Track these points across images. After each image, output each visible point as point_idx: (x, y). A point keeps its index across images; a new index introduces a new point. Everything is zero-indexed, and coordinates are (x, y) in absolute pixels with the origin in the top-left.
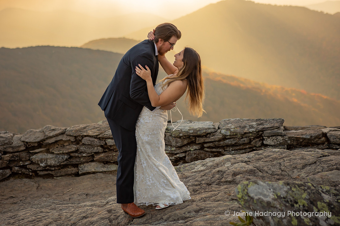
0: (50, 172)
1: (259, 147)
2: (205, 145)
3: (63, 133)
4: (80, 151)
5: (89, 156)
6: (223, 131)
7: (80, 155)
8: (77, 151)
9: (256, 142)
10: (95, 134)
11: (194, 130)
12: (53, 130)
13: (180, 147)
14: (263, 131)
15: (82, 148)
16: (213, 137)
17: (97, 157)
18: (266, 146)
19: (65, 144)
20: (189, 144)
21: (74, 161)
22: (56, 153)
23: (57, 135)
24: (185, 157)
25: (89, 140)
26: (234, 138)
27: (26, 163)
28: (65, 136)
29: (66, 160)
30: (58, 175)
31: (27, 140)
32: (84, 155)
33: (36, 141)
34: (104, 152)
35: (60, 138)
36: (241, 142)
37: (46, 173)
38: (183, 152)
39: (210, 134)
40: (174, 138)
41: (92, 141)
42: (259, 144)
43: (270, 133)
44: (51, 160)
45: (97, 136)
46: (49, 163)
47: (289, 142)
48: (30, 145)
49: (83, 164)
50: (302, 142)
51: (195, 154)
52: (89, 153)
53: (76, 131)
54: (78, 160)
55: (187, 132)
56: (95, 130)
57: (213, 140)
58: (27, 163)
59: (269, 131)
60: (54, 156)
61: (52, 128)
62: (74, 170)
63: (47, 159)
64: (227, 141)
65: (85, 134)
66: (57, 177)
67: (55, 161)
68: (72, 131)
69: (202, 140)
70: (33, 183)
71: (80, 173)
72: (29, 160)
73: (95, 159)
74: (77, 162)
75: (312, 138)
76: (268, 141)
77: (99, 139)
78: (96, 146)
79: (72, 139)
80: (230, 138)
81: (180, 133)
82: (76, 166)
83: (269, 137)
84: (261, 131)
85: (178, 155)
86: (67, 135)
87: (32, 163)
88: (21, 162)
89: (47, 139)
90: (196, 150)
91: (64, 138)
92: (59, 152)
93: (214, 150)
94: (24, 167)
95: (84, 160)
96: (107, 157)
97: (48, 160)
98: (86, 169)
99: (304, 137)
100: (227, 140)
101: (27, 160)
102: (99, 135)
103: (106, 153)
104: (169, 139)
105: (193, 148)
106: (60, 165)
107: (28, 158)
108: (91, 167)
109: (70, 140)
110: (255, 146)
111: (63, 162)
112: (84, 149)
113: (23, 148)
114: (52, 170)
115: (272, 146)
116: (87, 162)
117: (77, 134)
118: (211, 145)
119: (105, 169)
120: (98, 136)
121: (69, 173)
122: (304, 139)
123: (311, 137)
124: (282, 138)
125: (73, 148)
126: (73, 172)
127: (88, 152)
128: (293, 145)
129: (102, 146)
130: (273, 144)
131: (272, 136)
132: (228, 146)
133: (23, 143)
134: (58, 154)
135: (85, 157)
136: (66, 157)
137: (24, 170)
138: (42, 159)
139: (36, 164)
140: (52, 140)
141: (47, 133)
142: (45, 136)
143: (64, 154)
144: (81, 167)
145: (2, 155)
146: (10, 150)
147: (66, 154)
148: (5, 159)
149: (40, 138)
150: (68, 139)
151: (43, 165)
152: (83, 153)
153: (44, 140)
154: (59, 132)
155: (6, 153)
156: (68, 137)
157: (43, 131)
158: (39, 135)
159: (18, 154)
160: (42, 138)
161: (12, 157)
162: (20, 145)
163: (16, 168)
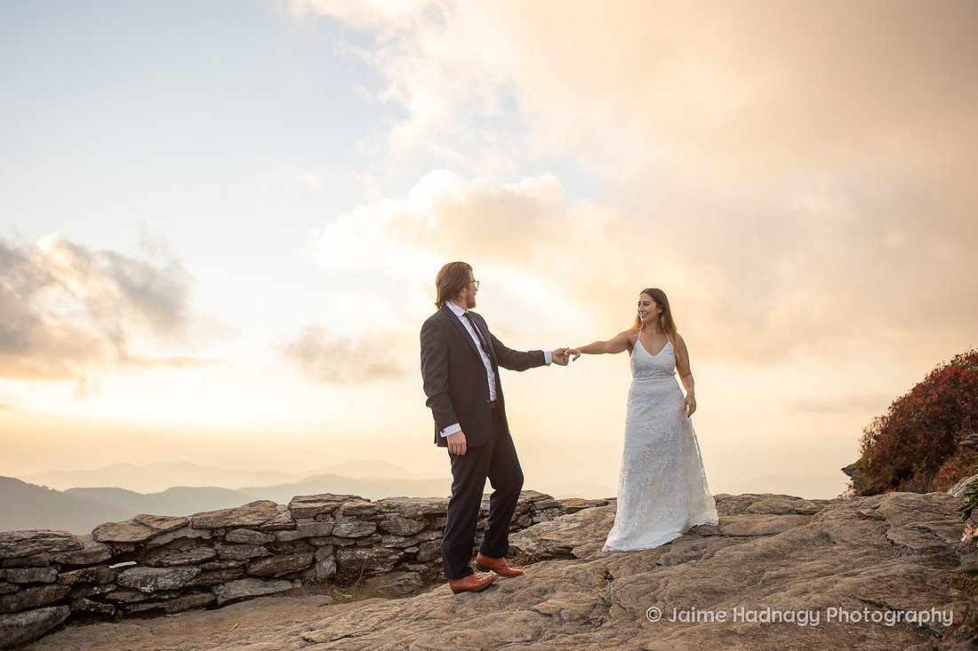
0: (159, 605)
3: (185, 525)
4: (224, 556)
5: (239, 567)
7: (223, 566)
8: (217, 557)
10: (256, 523)
11: (436, 504)
13: (413, 535)
15: (229, 552)
17: (255, 568)
19: (183, 548)
20: (427, 529)
21: (210, 578)
22: (176, 562)
23: (177, 529)
24: (418, 552)
25: (246, 535)
27: (107, 590)
28: (190, 529)
29: (198, 575)
30: (176, 609)
31: (116, 539)
32: (231, 564)
33: (134, 540)
34: (270, 557)
35: (181, 534)
37: (152, 606)
40: (406, 520)
41: (252, 535)
44: (167, 579)
45: (259, 525)
46: (161, 585)
48: (119, 549)
49: (223, 584)
52: (241, 560)
53: (217, 518)
54: (218, 576)
56: (254, 516)
58: (110, 589)
60: (171, 569)
62: (207, 597)
63: (158, 576)
65: (237, 523)
66: (173, 613)
67: (175, 580)
68: (207, 518)
71: (221, 600)
72: (114, 581)
73: (252, 571)
74: (215, 579)
77: (262, 531)
78: (256, 545)
79: (206, 535)
81: (418, 510)
82: (207, 588)
83: (542, 510)
84: (530, 502)
85: (408, 551)
86: (195, 528)
87: (121, 588)
88: (95, 588)
89: (156, 536)
90: (438, 538)
91: (191, 534)
92: (181, 562)
94: (102, 597)
95: (229, 576)
96: (277, 564)
97: (159, 579)
98: (233, 592)
101: (108, 584)
102: (262, 524)
103: (273, 559)
104: (397, 522)
105: (433, 536)
106: (184, 587)
107: (112, 579)
108: (242, 588)
109: (200, 538)
111: (191, 579)
112: (233, 552)
113: (106, 556)
114: (165, 599)
116: (232, 580)
117: (220, 524)
119: (269, 590)
120: (262, 526)
121: (199, 602)
125: (208, 553)
127: (239, 558)
129: (266, 544)
131: (546, 508)
133: (105, 547)
134: (177, 565)
135: (233, 568)
136: (196, 570)
137: (101, 605)
138: (146, 577)
139: (129, 589)
140: (167, 539)
141: (155, 525)
142: (152, 529)
143: (190, 564)
144: (222, 590)
145: (59, 572)
146: (80, 561)
147: (196, 564)
148: (68, 580)
149: (143, 534)
150: (198, 535)
151: (147, 589)
152: (229, 560)
153: (150, 539)
154: (178, 522)
155: (66, 567)
156: (196, 531)
157: (138, 522)
158: (137, 529)
159: (95, 568)
160: (149, 534)
161: (82, 576)
162: (100, 549)
163: (87, 601)
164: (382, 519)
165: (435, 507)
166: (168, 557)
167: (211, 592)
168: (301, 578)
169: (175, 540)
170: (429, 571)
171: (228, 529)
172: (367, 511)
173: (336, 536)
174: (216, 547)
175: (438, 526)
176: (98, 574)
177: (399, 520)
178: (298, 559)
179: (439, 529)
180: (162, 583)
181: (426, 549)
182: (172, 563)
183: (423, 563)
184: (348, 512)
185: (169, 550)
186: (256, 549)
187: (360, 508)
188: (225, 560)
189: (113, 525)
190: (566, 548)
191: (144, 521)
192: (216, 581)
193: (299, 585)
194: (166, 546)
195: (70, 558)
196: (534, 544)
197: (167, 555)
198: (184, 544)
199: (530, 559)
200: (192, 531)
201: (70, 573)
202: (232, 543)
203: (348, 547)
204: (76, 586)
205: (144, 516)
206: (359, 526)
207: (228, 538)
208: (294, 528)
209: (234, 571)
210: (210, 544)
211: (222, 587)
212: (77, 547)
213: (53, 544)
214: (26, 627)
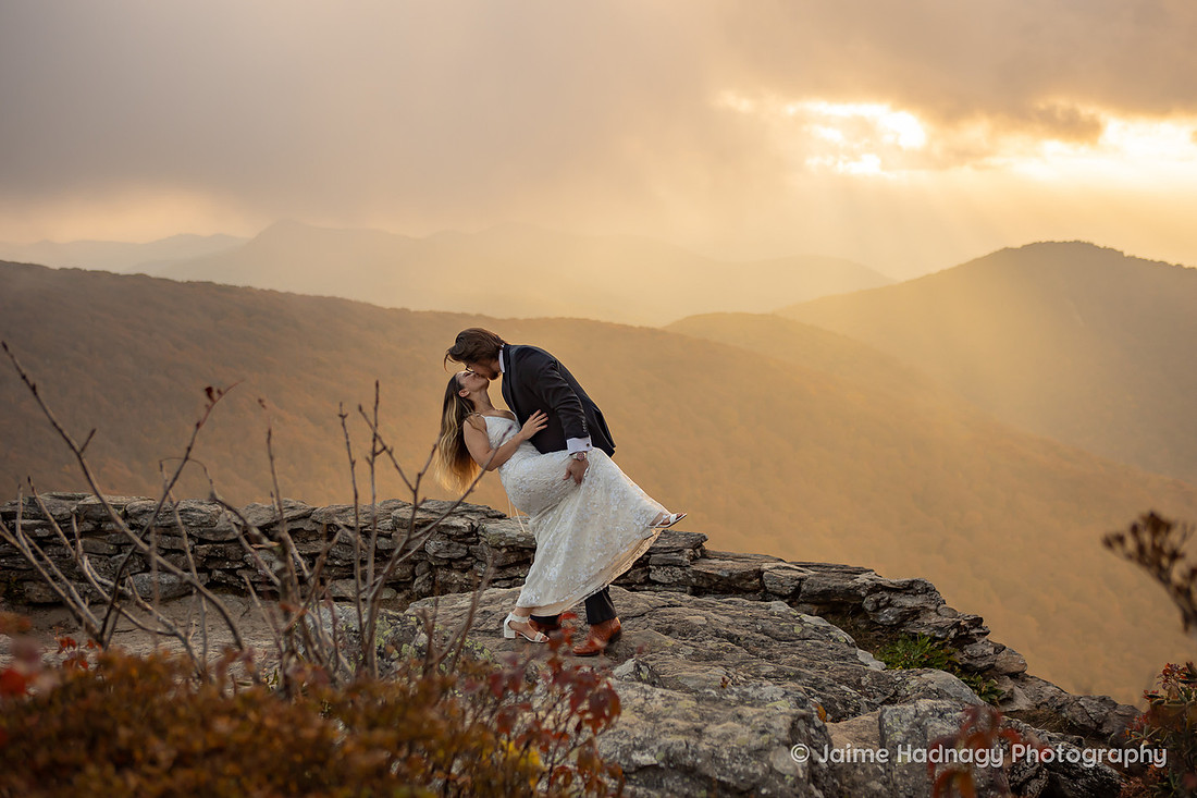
1: (641, 584)
3: (305, 517)
5: (345, 567)
9: (637, 573)
10: (359, 525)
12: (292, 508)
15: (335, 550)
18: (655, 583)
19: (310, 539)
23: (295, 519)
25: (348, 536)
27: (237, 566)
28: (309, 522)
32: (337, 563)
33: (258, 523)
35: (302, 524)
38: (508, 579)
42: (640, 578)
43: (661, 559)
47: (694, 580)
50: (717, 583)
52: (345, 561)
53: (328, 515)
55: (514, 540)
59: (661, 555)
61: (290, 505)
65: (342, 523)
70: (239, 605)
72: (242, 560)
73: (354, 573)
75: (734, 577)
76: (657, 575)
77: (366, 534)
79: (321, 530)
81: (501, 540)
83: (658, 566)
86: (314, 522)
87: (246, 566)
88: (228, 563)
89: (278, 522)
91: (308, 526)
94: (232, 572)
95: (337, 574)
97: (273, 564)
98: (339, 590)
99: (719, 573)
101: (237, 561)
102: (365, 527)
107: (240, 556)
109: (315, 531)
110: (635, 583)
112: (339, 551)
113: (233, 536)
115: (664, 584)
116: (341, 577)
117: (328, 521)
122: (721, 578)
123: (731, 574)
124: (682, 572)
127: (343, 558)
128: (701, 588)
130: (666, 581)
131: (664, 565)
133: (234, 527)
135: (338, 566)
137: (230, 578)
139: (251, 569)
145: (195, 544)
146: (210, 537)
147: (306, 556)
148: (201, 552)
150: (314, 529)
151: (263, 572)
155: (202, 541)
156: (313, 525)
157: (273, 508)
159: (223, 545)
161: (212, 550)
163: (218, 573)
164: (472, 543)
165: (521, 540)
172: (453, 532)
173: (428, 554)
176: (226, 551)
177: (485, 548)
178: (395, 569)
187: (446, 526)
188: (334, 557)
195: (203, 533)
201: (204, 546)
204: (207, 557)
206: (449, 546)
208: (389, 537)
213: (192, 519)
214: (168, 585)
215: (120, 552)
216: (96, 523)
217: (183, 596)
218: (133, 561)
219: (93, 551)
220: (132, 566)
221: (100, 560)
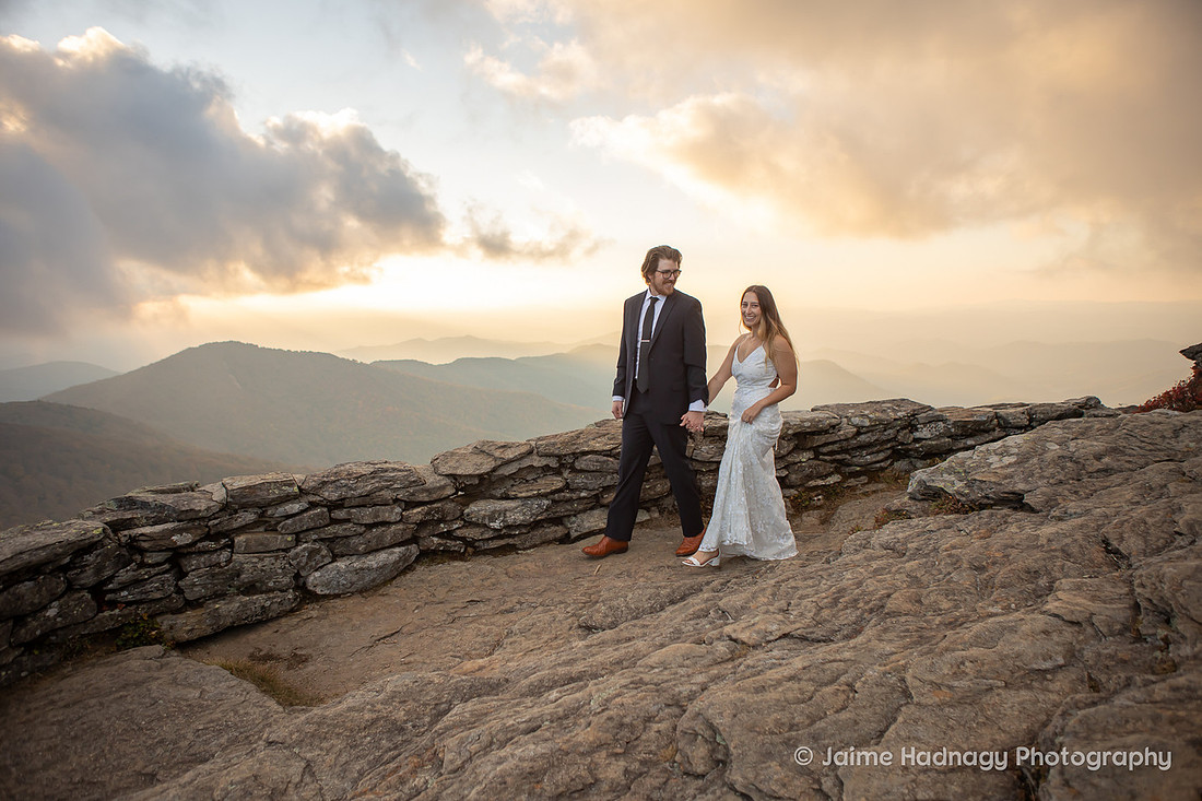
0: (511, 541)
1: (910, 443)
2: (825, 450)
3: (530, 453)
4: (575, 486)
5: (591, 497)
6: (856, 420)
7: (574, 496)
8: (567, 486)
9: (905, 434)
10: (608, 447)
11: (808, 420)
13: (783, 457)
14: (913, 415)
15: (580, 480)
16: (842, 432)
18: (921, 440)
19: (529, 477)
20: (797, 449)
21: (561, 510)
22: (523, 495)
23: (521, 457)
24: (788, 476)
25: (597, 462)
26: (872, 431)
27: (455, 526)
28: (536, 457)
29: (547, 509)
30: (528, 544)
31: (459, 472)
32: (583, 494)
33: (477, 472)
35: (526, 463)
36: (884, 438)
37: (502, 542)
38: (785, 468)
39: (833, 427)
41: (604, 462)
42: (911, 438)
43: (926, 417)
44: (516, 513)
45: (610, 450)
46: (510, 521)
47: (953, 430)
48: (463, 483)
49: (575, 516)
51: (810, 467)
52: (594, 490)
53: (565, 443)
54: (570, 508)
56: (604, 440)
57: (842, 438)
58: (457, 526)
59: (924, 415)
60: (519, 502)
62: (559, 531)
63: (506, 510)
64: (863, 438)
65: (586, 449)
66: (524, 549)
67: (524, 514)
68: (554, 444)
69: (822, 439)
71: (574, 534)
72: (461, 517)
74: (567, 510)
75: (989, 419)
76: (923, 433)
77: (614, 456)
78: (608, 473)
79: (553, 463)
80: (868, 432)
82: (558, 521)
83: (924, 424)
86: (542, 455)
87: (469, 524)
88: (442, 525)
89: (500, 466)
91: (537, 462)
92: (529, 494)
93: (838, 457)
94: (449, 535)
95: (581, 507)
97: (508, 514)
98: (587, 525)
99: (977, 419)
100: (863, 436)
101: (455, 520)
102: (613, 448)
105: (805, 456)
106: (535, 521)
107: (458, 513)
108: (594, 520)
109: (547, 466)
110: (902, 444)
111: (541, 513)
112: (585, 481)
113: (450, 491)
114: (515, 535)
115: (927, 439)
116: (584, 511)
117: (567, 450)
118: (835, 447)
121: (551, 537)
124: (944, 425)
125: (558, 483)
126: (559, 535)
127: (591, 488)
128: (956, 436)
130: (929, 436)
132: (862, 447)
133: (448, 481)
134: (525, 498)
135: (584, 498)
136: (546, 502)
137: (450, 543)
138: (494, 512)
139: (477, 525)
140: (512, 469)
141: (497, 454)
142: (496, 459)
143: (540, 496)
144: (574, 522)
145: (403, 510)
146: (423, 497)
147: (545, 496)
148: (414, 519)
149: (486, 466)
150: (545, 463)
151: (496, 525)
152: (579, 489)
153: (494, 470)
154: (524, 449)
155: (410, 505)
156: (543, 459)
157: (479, 451)
158: (479, 459)
159: (439, 505)
160: (493, 464)
161: (428, 513)
162: (442, 483)
163: (435, 539)
165: (808, 425)
166: (515, 488)
167: (562, 524)
168: (657, 506)
169: (520, 469)
170: (800, 496)
171: (576, 456)
173: (697, 460)
174: (566, 475)
175: (809, 445)
176: (443, 511)
178: (655, 487)
179: (809, 449)
180: (512, 518)
181: (796, 472)
182: (520, 495)
183: (792, 487)
184: (709, 433)
185: (514, 479)
186: (609, 477)
188: (577, 489)
189: (452, 454)
190: (1013, 493)
191: (485, 448)
192: (568, 513)
193: (656, 515)
194: (511, 476)
195: (413, 494)
196: (961, 484)
197: (512, 486)
198: (528, 473)
199: (963, 505)
200: (538, 458)
201: (415, 511)
202: (582, 471)
203: (710, 471)
204: (422, 524)
205: (484, 443)
207: (578, 465)
209: (585, 501)
210: (558, 472)
211: (574, 519)
212: (419, 482)
213: (394, 480)
214: (377, 569)
215: (298, 542)
216: (260, 511)
217: (395, 578)
218: (319, 550)
219: (261, 548)
220: (318, 557)
221: (277, 558)
